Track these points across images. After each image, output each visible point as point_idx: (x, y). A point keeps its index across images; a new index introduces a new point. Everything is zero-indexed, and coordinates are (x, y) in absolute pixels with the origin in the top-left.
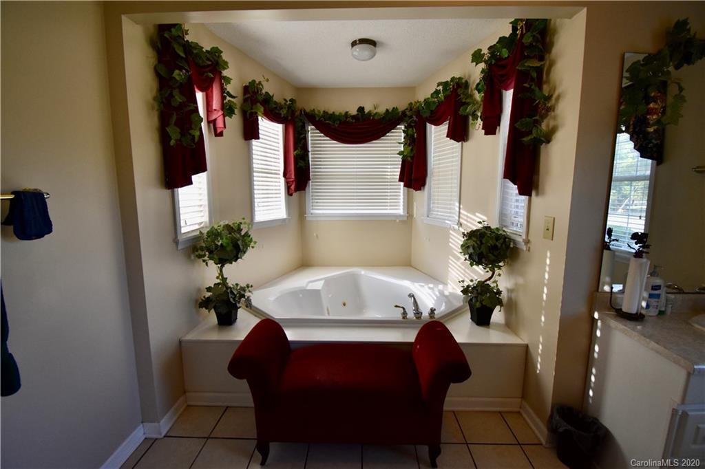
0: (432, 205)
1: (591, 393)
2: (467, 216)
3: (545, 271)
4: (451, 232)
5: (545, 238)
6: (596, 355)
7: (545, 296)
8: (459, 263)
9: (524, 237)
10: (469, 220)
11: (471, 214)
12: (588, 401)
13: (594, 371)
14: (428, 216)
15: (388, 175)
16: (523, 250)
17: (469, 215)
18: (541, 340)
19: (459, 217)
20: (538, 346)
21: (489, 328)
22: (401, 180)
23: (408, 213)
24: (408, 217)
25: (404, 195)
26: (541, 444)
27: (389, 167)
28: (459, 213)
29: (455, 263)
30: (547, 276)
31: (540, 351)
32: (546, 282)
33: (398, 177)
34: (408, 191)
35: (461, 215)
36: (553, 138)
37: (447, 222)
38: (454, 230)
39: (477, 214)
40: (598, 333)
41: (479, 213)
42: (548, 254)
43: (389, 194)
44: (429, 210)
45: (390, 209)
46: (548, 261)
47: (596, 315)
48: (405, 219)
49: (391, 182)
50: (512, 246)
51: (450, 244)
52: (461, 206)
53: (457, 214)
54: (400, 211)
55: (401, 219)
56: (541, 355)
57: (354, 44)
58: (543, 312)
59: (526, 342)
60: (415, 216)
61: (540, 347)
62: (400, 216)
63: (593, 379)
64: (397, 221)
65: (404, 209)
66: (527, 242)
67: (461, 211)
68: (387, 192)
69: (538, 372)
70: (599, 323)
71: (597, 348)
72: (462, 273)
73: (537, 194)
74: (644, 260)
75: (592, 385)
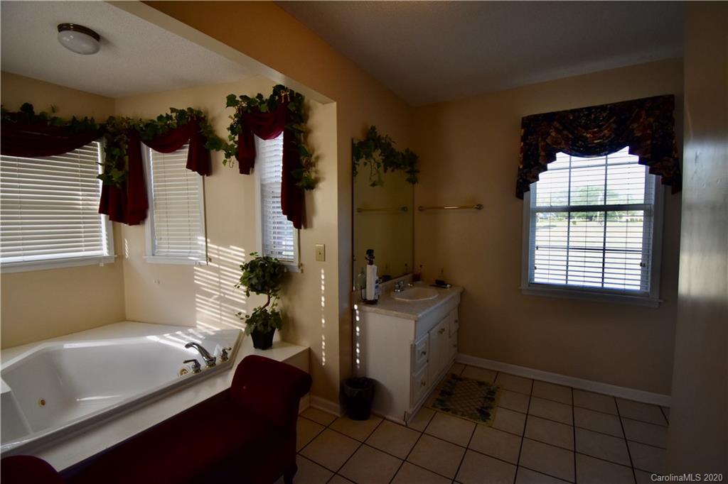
0: (156, 242)
1: (358, 361)
2: (218, 250)
3: (321, 284)
4: (195, 268)
5: (317, 260)
6: (358, 334)
7: (323, 304)
8: (211, 300)
9: (297, 262)
10: (221, 253)
11: (222, 246)
12: (356, 367)
13: (358, 345)
14: (153, 255)
15: (79, 205)
16: (297, 273)
17: (220, 248)
18: (323, 338)
19: (207, 252)
20: (321, 343)
21: (272, 348)
22: (101, 211)
23: (115, 254)
24: (115, 258)
25: (107, 230)
26: (338, 417)
27: (80, 193)
28: (207, 246)
29: (207, 301)
30: (323, 288)
31: (323, 347)
32: (323, 292)
33: (98, 207)
34: (114, 225)
35: (209, 249)
36: (316, 186)
37: (190, 258)
38: (200, 265)
39: (232, 247)
40: (358, 319)
41: (233, 245)
42: (323, 271)
43: (82, 230)
44: (154, 247)
45: (86, 250)
46: (323, 277)
47: (356, 307)
48: (113, 261)
49: (83, 213)
50: (285, 271)
51: (196, 281)
52: (208, 240)
53: (204, 248)
54: (104, 251)
55: (107, 262)
56: (324, 350)
57: (63, 27)
58: (323, 316)
59: (307, 347)
60: (127, 256)
61: (324, 344)
62: (105, 258)
63: (358, 351)
64: (102, 265)
65: (108, 249)
66: (300, 265)
67: (209, 245)
68: (80, 228)
69: (324, 364)
70: (357, 312)
71: (358, 329)
72: (217, 309)
73: (305, 227)
74: (373, 266)
75: (358, 355)
